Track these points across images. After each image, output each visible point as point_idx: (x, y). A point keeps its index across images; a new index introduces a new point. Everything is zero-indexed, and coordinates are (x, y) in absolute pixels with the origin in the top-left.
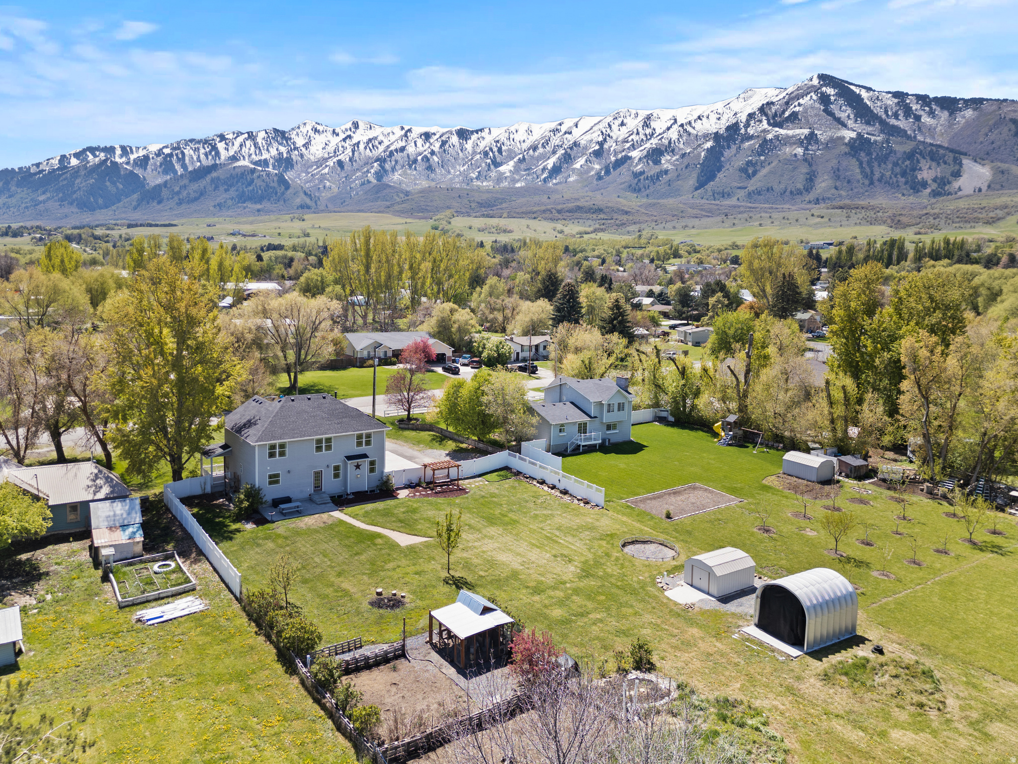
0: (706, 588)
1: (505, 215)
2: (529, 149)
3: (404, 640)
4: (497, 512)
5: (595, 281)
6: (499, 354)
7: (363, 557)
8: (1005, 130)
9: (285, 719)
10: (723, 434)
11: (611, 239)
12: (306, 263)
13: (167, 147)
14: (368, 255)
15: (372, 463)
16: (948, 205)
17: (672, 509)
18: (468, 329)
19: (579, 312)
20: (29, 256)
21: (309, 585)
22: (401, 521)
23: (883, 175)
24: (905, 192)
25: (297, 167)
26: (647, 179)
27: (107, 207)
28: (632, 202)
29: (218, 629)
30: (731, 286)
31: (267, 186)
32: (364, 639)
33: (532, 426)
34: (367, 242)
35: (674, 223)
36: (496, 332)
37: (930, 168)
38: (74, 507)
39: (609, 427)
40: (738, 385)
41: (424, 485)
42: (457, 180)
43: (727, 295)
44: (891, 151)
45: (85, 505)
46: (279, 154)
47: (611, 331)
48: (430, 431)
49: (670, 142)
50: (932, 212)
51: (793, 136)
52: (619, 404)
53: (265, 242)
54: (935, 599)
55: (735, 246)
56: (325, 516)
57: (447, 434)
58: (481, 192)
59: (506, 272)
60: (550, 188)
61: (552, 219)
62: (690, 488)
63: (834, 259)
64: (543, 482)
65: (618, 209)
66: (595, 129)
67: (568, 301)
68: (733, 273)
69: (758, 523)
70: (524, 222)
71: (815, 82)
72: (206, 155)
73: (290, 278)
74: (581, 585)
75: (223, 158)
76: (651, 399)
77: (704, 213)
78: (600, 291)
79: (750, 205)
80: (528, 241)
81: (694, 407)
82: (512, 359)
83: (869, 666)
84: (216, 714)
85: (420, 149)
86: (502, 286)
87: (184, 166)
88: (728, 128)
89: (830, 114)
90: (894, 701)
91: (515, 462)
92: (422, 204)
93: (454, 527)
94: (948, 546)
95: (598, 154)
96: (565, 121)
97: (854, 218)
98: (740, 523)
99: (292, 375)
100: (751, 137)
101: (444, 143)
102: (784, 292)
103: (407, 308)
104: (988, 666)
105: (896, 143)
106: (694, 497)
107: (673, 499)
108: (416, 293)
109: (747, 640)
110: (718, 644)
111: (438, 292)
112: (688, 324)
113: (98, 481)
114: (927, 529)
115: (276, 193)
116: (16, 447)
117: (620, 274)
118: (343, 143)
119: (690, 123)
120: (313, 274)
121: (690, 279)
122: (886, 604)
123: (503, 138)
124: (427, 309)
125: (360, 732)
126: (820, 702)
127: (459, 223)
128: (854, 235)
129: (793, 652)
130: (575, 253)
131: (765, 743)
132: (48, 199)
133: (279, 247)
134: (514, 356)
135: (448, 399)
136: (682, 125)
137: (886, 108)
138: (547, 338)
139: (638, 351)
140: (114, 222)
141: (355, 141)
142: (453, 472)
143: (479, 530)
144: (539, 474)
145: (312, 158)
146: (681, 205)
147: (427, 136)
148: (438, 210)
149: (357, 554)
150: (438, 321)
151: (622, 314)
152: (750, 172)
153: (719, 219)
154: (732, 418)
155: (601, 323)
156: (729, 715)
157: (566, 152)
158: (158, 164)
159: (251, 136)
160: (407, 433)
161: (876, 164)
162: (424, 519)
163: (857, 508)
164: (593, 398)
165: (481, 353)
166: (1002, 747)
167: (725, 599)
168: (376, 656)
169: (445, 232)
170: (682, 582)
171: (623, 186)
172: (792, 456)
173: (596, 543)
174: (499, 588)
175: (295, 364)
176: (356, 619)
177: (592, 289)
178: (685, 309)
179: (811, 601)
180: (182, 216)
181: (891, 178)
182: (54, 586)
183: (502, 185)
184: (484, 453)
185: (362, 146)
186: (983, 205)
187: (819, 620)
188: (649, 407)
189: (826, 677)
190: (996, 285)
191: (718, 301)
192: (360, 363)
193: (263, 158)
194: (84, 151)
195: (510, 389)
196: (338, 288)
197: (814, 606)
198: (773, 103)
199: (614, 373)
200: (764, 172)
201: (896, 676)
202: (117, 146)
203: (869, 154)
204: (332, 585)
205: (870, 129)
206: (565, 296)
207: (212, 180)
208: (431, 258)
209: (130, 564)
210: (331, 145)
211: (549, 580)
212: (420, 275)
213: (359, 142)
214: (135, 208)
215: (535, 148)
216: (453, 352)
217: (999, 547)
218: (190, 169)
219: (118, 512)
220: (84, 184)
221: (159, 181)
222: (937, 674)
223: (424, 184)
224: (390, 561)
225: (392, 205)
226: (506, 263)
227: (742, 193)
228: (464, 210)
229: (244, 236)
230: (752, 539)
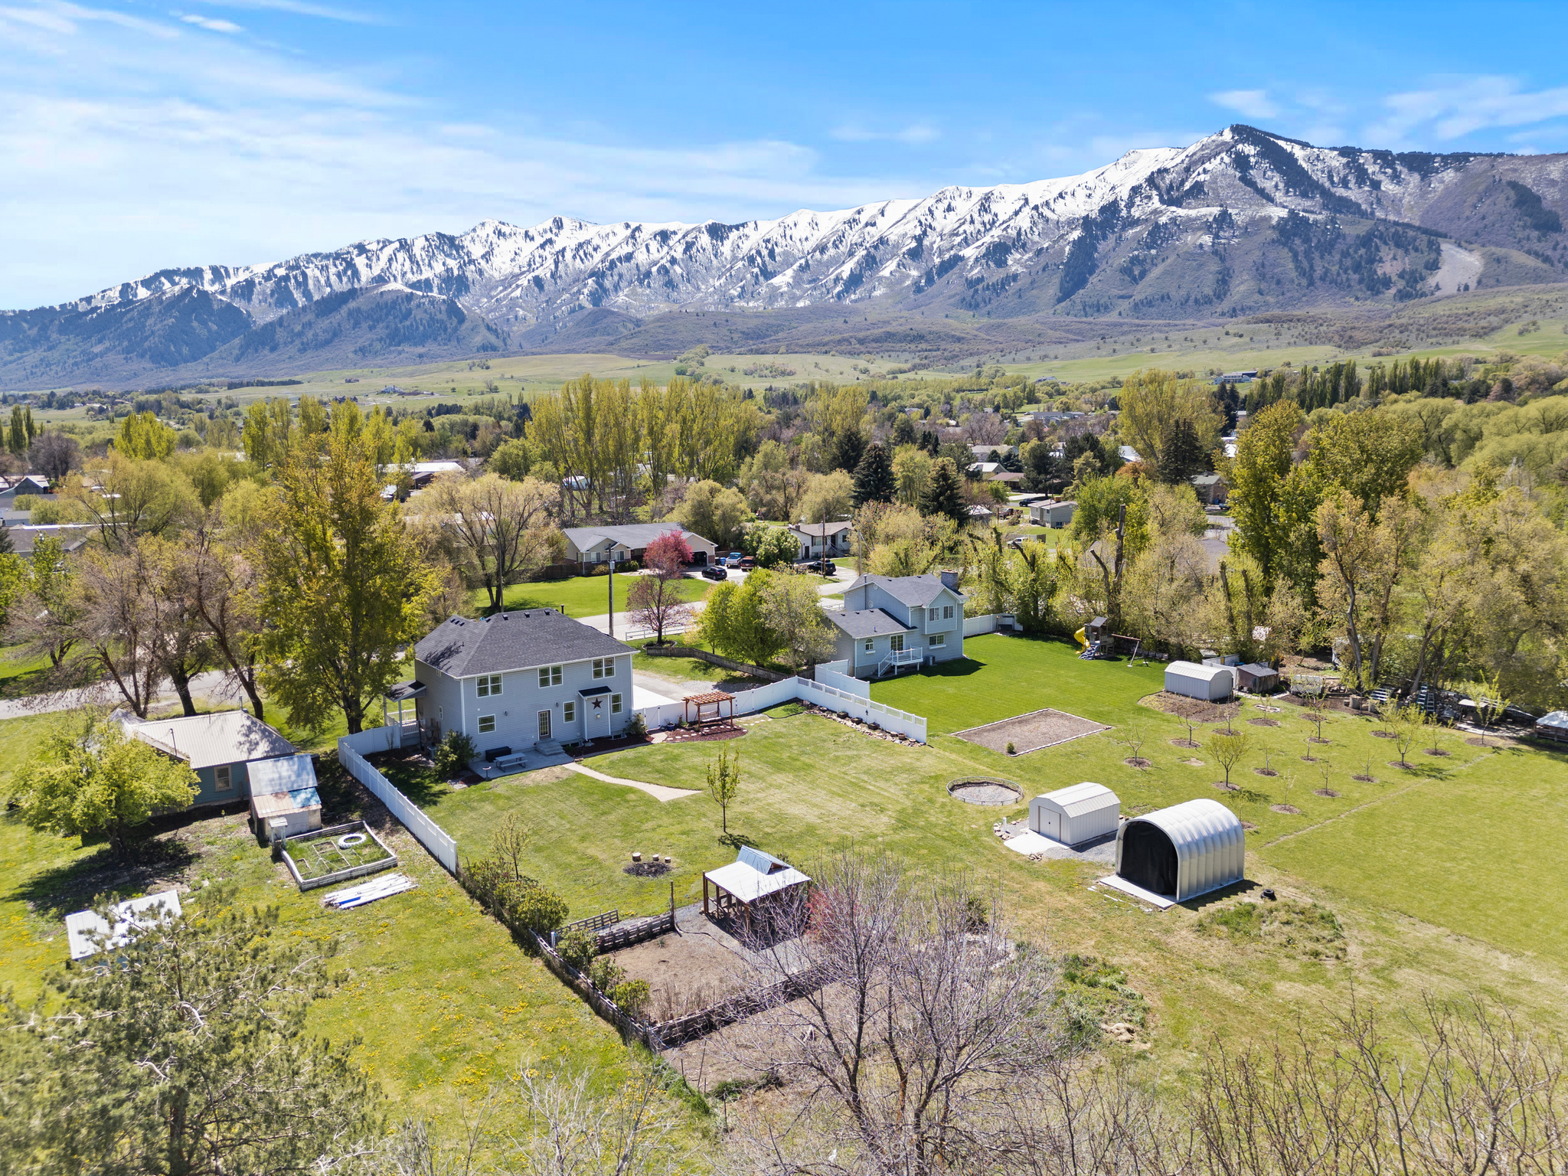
0: (1057, 835)
1: (783, 349)
2: (814, 251)
3: (672, 910)
4: (785, 755)
5: (914, 442)
6: (781, 550)
7: (612, 817)
8: (1501, 198)
9: (530, 1005)
10: (1087, 643)
11: (937, 379)
12: (498, 431)
13: (279, 266)
14: (588, 416)
15: (616, 699)
16: (1421, 311)
17: (1016, 742)
18: (736, 517)
19: (891, 487)
20: (89, 437)
21: (545, 854)
22: (658, 771)
23: (1327, 271)
24: (1359, 295)
25: (475, 290)
26: (988, 288)
27: (195, 359)
28: (967, 323)
29: (432, 910)
30: (1105, 439)
31: (432, 318)
32: (621, 912)
33: (829, 642)
34: (587, 398)
35: (1027, 353)
36: (776, 519)
37: (1394, 258)
38: (223, 771)
39: (933, 641)
40: (1106, 576)
41: (687, 726)
42: (710, 300)
43: (1100, 454)
44: (1339, 236)
45: (240, 768)
46: (447, 270)
47: (935, 511)
48: (690, 656)
49: (1019, 234)
50: (1398, 322)
51: (1197, 218)
52: (946, 609)
53: (434, 402)
54: (1348, 834)
55: (1116, 383)
56: (557, 769)
57: (714, 659)
58: (745, 316)
59: (787, 434)
60: (847, 307)
61: (851, 354)
62: (1041, 714)
63: (1256, 397)
64: (845, 716)
65: (947, 335)
66: (910, 217)
67: (876, 471)
68: (1112, 423)
69: (1129, 754)
70: (811, 359)
71: (1228, 136)
72: (339, 275)
73: (475, 455)
74: (896, 838)
75: (364, 279)
76: (990, 602)
77: (1071, 336)
78: (920, 456)
79: (1137, 321)
80: (817, 386)
81: (1048, 610)
82: (800, 556)
83: (1255, 913)
84: (444, 1004)
85: (655, 256)
86: (782, 454)
87: (307, 294)
88: (1103, 210)
89: (1249, 183)
90: (1283, 951)
91: (808, 691)
92: (661, 337)
93: (730, 771)
94: (1372, 772)
95: (915, 254)
96: (866, 207)
97: (1286, 336)
98: (1106, 755)
99: (494, 590)
100: (1136, 222)
101: (689, 246)
102: (1177, 448)
103: (648, 490)
104: (1405, 907)
105: (1346, 223)
106: (1043, 726)
107: (1017, 729)
108: (660, 469)
109: (1106, 892)
110: (1070, 899)
111: (691, 466)
112: (1046, 498)
113: (253, 736)
114: (1348, 752)
115: (445, 330)
116: (134, 698)
117: (951, 430)
118: (541, 251)
119: (1047, 203)
120: (511, 447)
121: (1050, 433)
122: (1286, 842)
123: (775, 235)
124: (676, 490)
125: (625, 1011)
126: (1192, 956)
127: (716, 364)
128: (1286, 360)
129: (1163, 902)
130: (886, 401)
131: (1121, 1002)
132: (108, 350)
133: (455, 409)
134: (801, 552)
135: (713, 611)
136: (1036, 208)
137: (1330, 172)
138: (848, 524)
139: (971, 536)
140: (207, 381)
141: (558, 247)
142: (725, 707)
143: (762, 779)
144: (840, 705)
145: (496, 275)
146: (1037, 326)
147: (664, 236)
148: (684, 345)
149: (604, 813)
150: (693, 506)
151: (951, 487)
152: (1136, 273)
153: (1093, 344)
154: (1098, 622)
155: (922, 501)
156: (1079, 974)
157: (869, 253)
158: (268, 291)
159: (404, 245)
160: (659, 661)
161: (1316, 255)
162: (689, 768)
163: (1261, 729)
164: (910, 602)
165: (756, 549)
166: (1409, 994)
167: (1080, 847)
168: (639, 930)
169: (696, 379)
170: (1027, 830)
171: (952, 300)
172: (1178, 667)
173: (916, 788)
174: (792, 846)
175: (498, 573)
176: (609, 890)
177: (910, 453)
178: (1042, 477)
179: (1184, 838)
180: (307, 368)
181: (1338, 274)
182: (211, 870)
183: (777, 305)
184: (764, 681)
185: (569, 255)
186: (1470, 310)
187: (1194, 861)
188: (988, 612)
189: (1201, 928)
190: (1474, 425)
191: (1087, 464)
192: (588, 570)
193: (423, 277)
194: (157, 276)
195: (796, 594)
196: (548, 466)
197: (1188, 845)
198: (1166, 170)
199: (939, 568)
200: (1156, 272)
201: (1288, 923)
202: (205, 268)
203: (1307, 240)
204: (575, 852)
205: (1308, 203)
206: (870, 465)
207: (350, 313)
208: (679, 418)
209: (307, 839)
210: (523, 254)
211: (855, 833)
212: (664, 442)
213: (564, 249)
214: (237, 359)
215: (823, 249)
216: (717, 549)
217: (1439, 771)
218: (316, 297)
219: (285, 774)
220: (159, 326)
221: (271, 317)
222: (1340, 919)
223: (663, 307)
224: (647, 820)
225: (617, 340)
226: (786, 421)
227: (1125, 305)
228: (722, 345)
229: (402, 394)
230: (1120, 774)
